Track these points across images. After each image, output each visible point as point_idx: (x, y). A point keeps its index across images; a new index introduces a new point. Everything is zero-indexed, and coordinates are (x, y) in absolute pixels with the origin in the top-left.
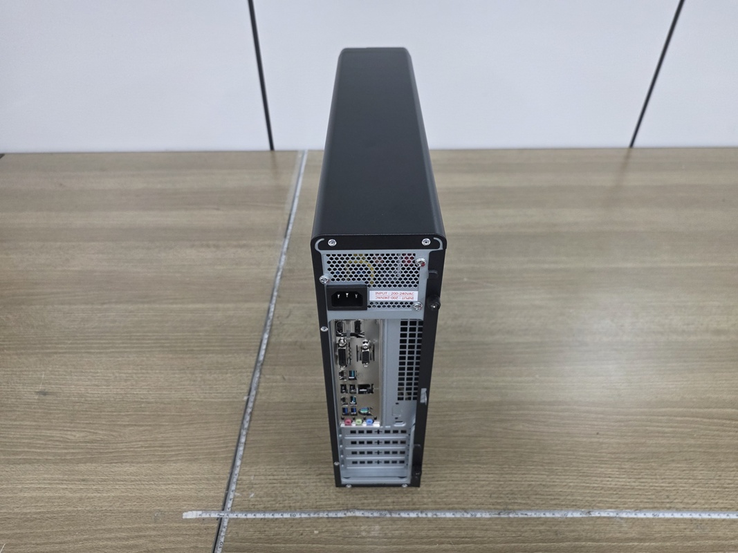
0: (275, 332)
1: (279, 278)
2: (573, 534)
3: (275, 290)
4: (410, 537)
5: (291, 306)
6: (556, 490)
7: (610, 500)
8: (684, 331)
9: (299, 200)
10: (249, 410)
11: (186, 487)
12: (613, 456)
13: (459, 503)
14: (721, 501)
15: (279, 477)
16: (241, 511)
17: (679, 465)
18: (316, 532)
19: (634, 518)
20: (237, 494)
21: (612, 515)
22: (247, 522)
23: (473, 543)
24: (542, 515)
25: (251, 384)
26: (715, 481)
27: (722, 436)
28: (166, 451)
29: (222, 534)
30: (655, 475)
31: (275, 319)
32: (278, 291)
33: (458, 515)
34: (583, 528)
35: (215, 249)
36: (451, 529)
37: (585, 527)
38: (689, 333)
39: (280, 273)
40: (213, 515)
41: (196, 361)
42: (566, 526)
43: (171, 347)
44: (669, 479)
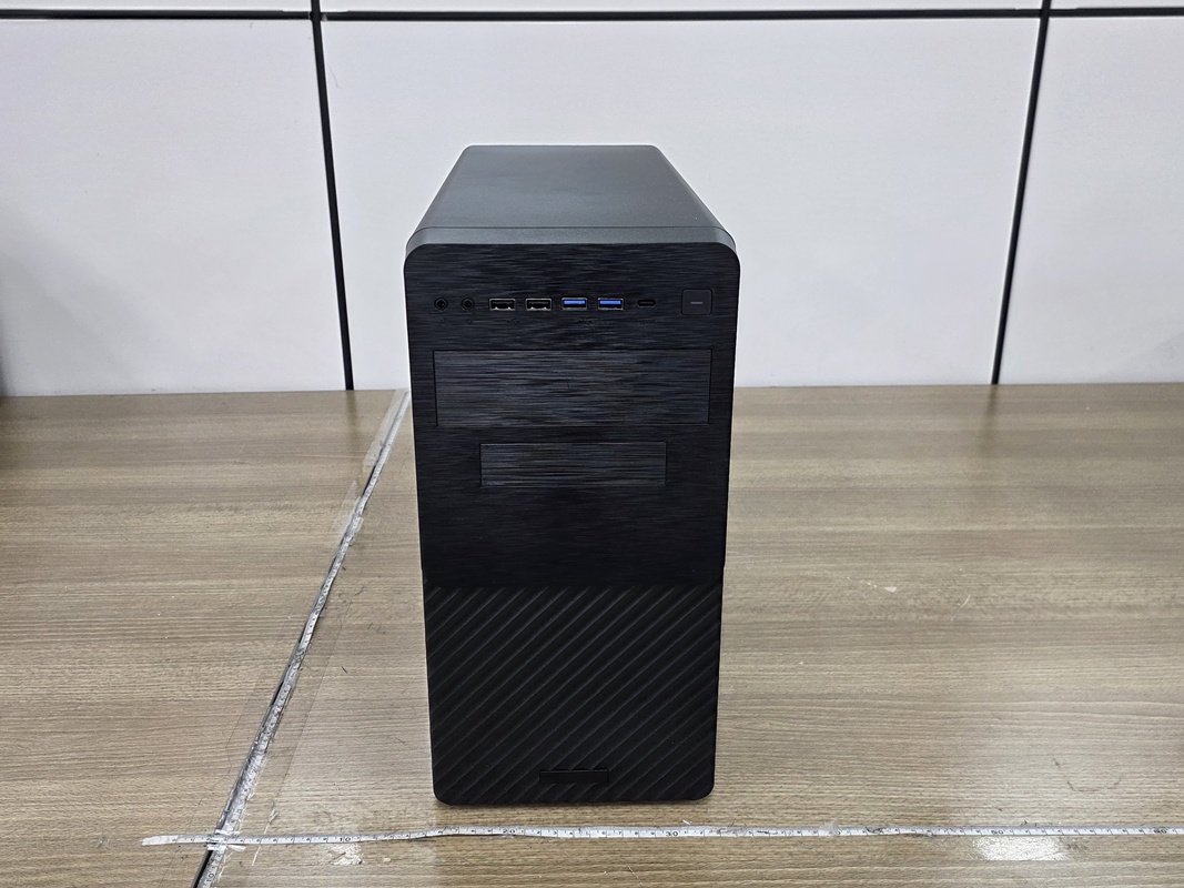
0: (331, 612)
1: (347, 545)
2: (849, 856)
3: (338, 560)
4: (557, 863)
5: (364, 580)
6: (824, 802)
8: (1068, 607)
9: (392, 449)
10: (278, 710)
11: (151, 806)
12: (928, 761)
13: (648, 819)
14: (1114, 814)
15: (325, 793)
16: (252, 835)
17: (1045, 771)
18: (387, 860)
20: (245, 814)
21: (919, 831)
22: (261, 849)
23: (670, 869)
24: (795, 833)
25: (284, 676)
26: (1106, 791)
27: (1123, 735)
28: (119, 763)
29: (214, 864)
30: (1002, 783)
31: (331, 596)
32: (342, 562)
33: (646, 834)
34: (867, 849)
35: (231, 513)
36: (631, 853)
37: (871, 847)
38: (1077, 610)
39: (348, 539)
40: (198, 840)
41: (183, 651)
42: (838, 847)
43: (139, 634)
44: (1026, 787)
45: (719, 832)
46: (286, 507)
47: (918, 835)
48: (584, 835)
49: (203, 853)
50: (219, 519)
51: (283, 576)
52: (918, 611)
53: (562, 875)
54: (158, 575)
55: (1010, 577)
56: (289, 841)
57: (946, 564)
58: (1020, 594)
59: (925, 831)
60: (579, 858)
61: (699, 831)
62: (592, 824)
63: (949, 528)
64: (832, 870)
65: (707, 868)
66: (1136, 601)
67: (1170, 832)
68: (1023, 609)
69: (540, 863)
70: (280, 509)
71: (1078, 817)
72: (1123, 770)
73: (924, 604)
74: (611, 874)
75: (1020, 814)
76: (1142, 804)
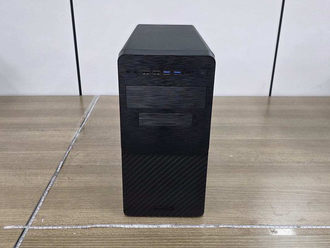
0: (67, 161)
1: (74, 142)
2: (209, 233)
3: (71, 146)
4: (124, 235)
5: (78, 152)
7: (230, 222)
8: (281, 162)
9: (91, 113)
10: (48, 190)
11: (8, 217)
12: (235, 206)
13: (152, 222)
14: (286, 222)
15: (59, 214)
16: (36, 226)
17: (268, 209)
18: (75, 234)
19: (241, 228)
20: (35, 220)
21: (229, 226)
22: (38, 230)
23: (156, 237)
24: (194, 227)
25: (51, 180)
26: (285, 215)
27: (292, 199)
29: (24, 234)
30: (255, 213)
31: (68, 156)
32: (72, 147)
33: (151, 226)
34: (214, 231)
35: (41, 131)
36: (146, 232)
37: (215, 231)
38: (284, 163)
39: (75, 140)
40: (20, 227)
41: (22, 172)
42: (206, 231)
43: (10, 167)
44: (262, 214)
45: (172, 226)
46: (57, 130)
47: (229, 228)
48: (133, 227)
49: (21, 231)
50: (37, 133)
51: (54, 150)
52: (238, 162)
53: (125, 238)
54: (18, 150)
55: (266, 153)
56: (47, 228)
57: (248, 149)
58: (268, 158)
59: (231, 227)
60: (131, 234)
61: (166, 226)
62: (136, 223)
63: (250, 139)
64: (203, 237)
65: (167, 237)
66: (301, 160)
67: (302, 227)
68: (268, 162)
69: (119, 235)
70: (56, 130)
71: (275, 223)
72: (291, 209)
73: (240, 160)
74: (139, 238)
75: (259, 222)
76: (295, 219)
